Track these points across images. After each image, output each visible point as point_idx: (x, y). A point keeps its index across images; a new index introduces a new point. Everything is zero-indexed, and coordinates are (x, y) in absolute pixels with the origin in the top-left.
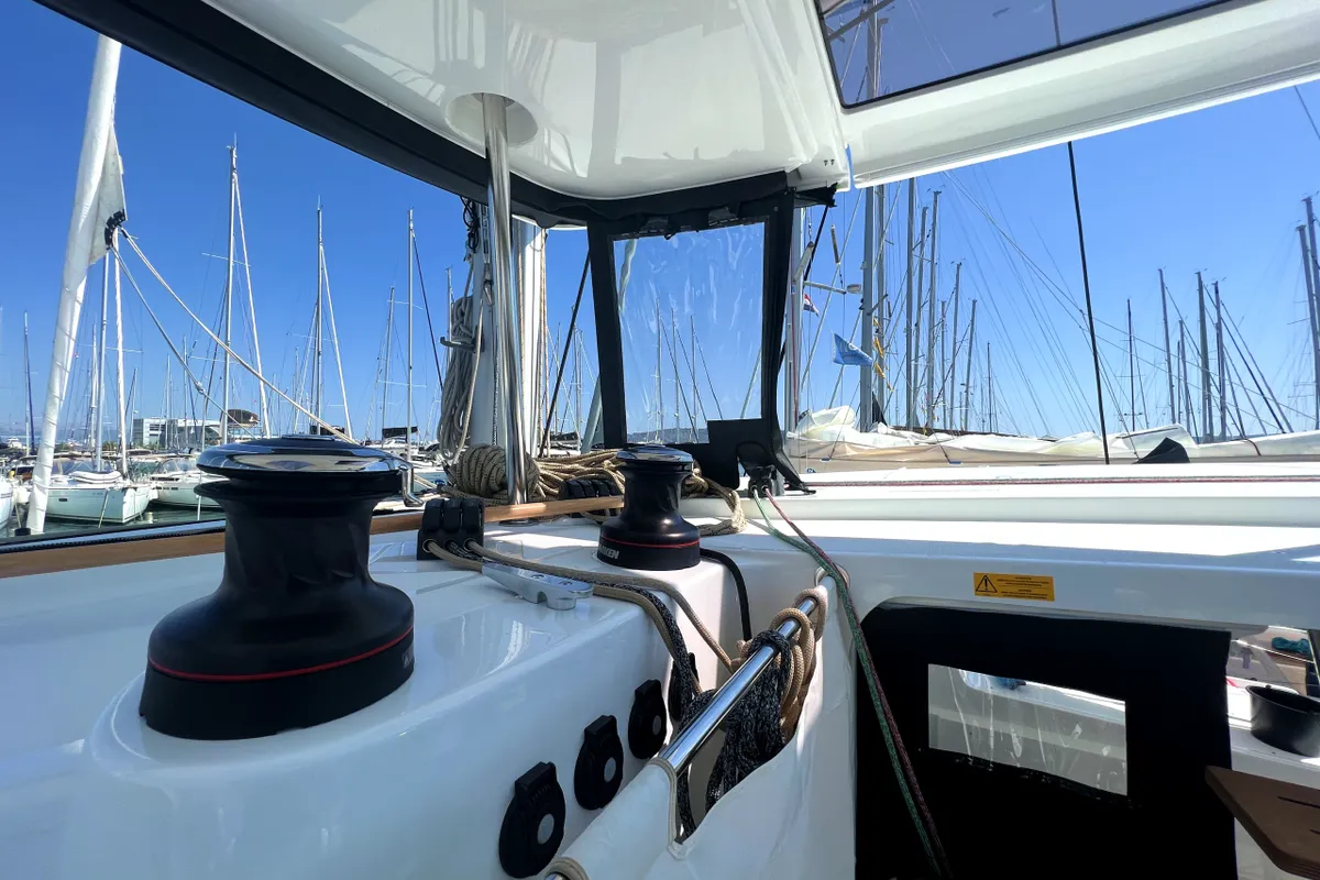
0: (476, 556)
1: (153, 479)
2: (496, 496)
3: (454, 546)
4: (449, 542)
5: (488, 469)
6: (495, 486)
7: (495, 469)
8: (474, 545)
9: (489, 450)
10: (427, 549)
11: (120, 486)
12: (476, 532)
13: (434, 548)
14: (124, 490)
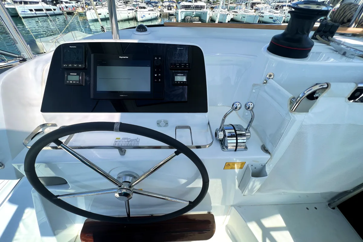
0: (329, 40)
1: (233, 12)
2: (345, 24)
3: (324, 36)
4: (322, 35)
5: (346, 14)
6: (345, 20)
7: (350, 13)
8: (330, 38)
9: (352, 5)
10: (315, 36)
11: (227, 13)
12: (332, 34)
13: (318, 36)
14: (227, 14)
